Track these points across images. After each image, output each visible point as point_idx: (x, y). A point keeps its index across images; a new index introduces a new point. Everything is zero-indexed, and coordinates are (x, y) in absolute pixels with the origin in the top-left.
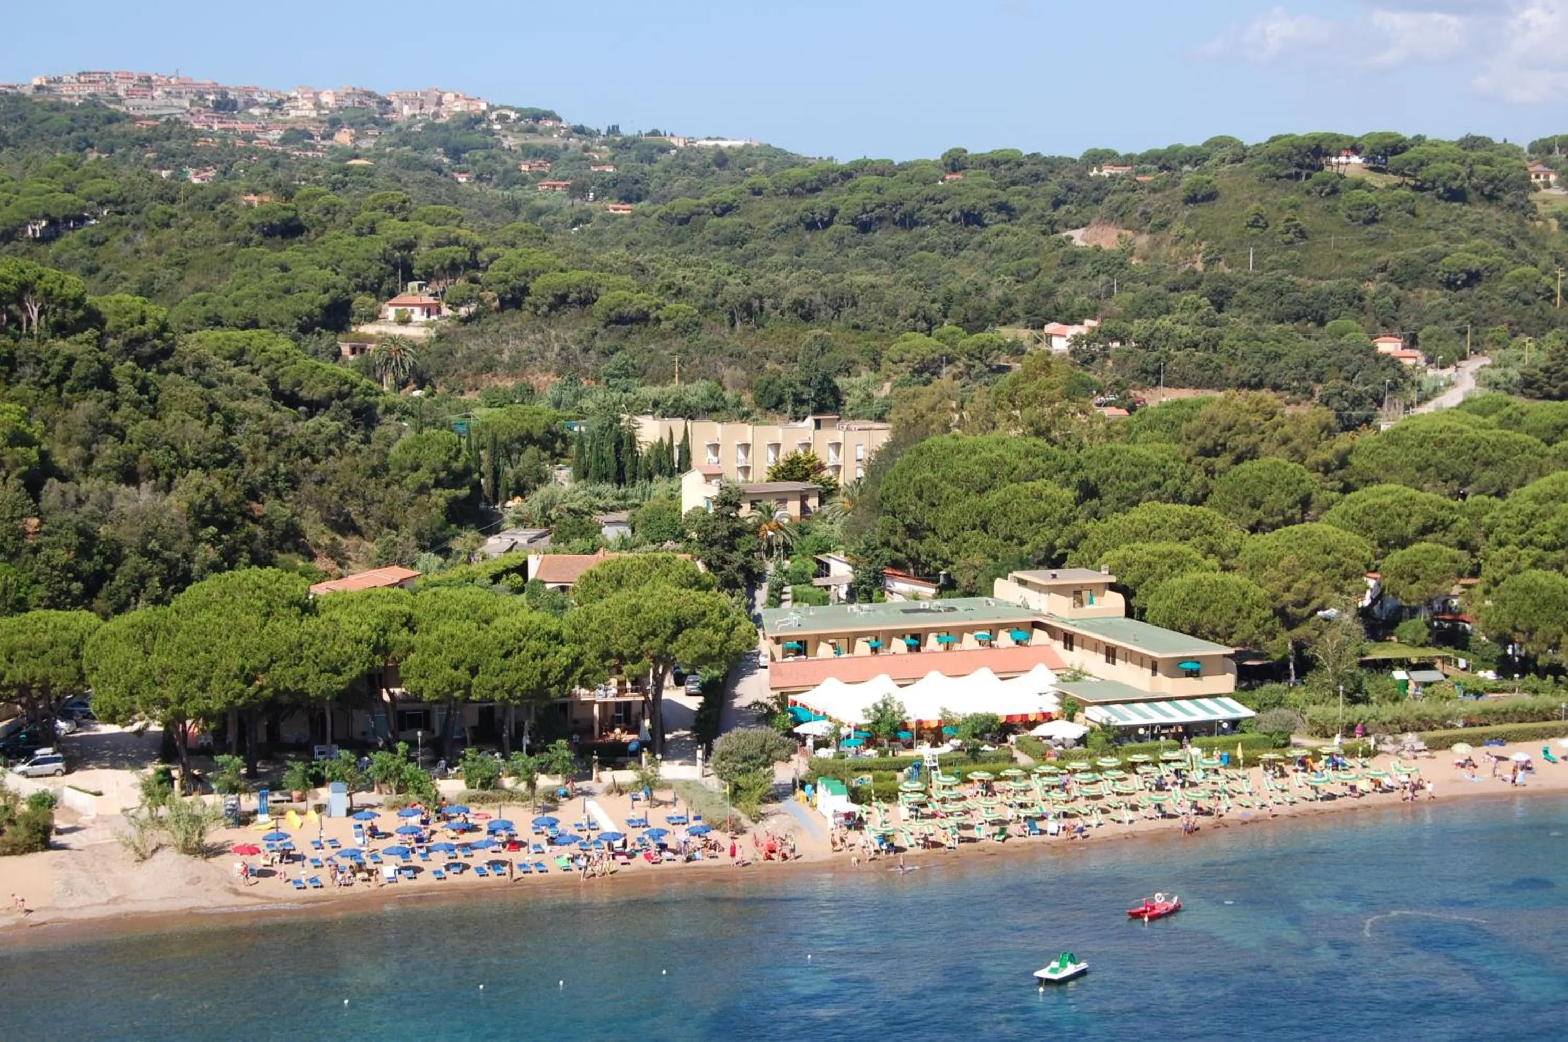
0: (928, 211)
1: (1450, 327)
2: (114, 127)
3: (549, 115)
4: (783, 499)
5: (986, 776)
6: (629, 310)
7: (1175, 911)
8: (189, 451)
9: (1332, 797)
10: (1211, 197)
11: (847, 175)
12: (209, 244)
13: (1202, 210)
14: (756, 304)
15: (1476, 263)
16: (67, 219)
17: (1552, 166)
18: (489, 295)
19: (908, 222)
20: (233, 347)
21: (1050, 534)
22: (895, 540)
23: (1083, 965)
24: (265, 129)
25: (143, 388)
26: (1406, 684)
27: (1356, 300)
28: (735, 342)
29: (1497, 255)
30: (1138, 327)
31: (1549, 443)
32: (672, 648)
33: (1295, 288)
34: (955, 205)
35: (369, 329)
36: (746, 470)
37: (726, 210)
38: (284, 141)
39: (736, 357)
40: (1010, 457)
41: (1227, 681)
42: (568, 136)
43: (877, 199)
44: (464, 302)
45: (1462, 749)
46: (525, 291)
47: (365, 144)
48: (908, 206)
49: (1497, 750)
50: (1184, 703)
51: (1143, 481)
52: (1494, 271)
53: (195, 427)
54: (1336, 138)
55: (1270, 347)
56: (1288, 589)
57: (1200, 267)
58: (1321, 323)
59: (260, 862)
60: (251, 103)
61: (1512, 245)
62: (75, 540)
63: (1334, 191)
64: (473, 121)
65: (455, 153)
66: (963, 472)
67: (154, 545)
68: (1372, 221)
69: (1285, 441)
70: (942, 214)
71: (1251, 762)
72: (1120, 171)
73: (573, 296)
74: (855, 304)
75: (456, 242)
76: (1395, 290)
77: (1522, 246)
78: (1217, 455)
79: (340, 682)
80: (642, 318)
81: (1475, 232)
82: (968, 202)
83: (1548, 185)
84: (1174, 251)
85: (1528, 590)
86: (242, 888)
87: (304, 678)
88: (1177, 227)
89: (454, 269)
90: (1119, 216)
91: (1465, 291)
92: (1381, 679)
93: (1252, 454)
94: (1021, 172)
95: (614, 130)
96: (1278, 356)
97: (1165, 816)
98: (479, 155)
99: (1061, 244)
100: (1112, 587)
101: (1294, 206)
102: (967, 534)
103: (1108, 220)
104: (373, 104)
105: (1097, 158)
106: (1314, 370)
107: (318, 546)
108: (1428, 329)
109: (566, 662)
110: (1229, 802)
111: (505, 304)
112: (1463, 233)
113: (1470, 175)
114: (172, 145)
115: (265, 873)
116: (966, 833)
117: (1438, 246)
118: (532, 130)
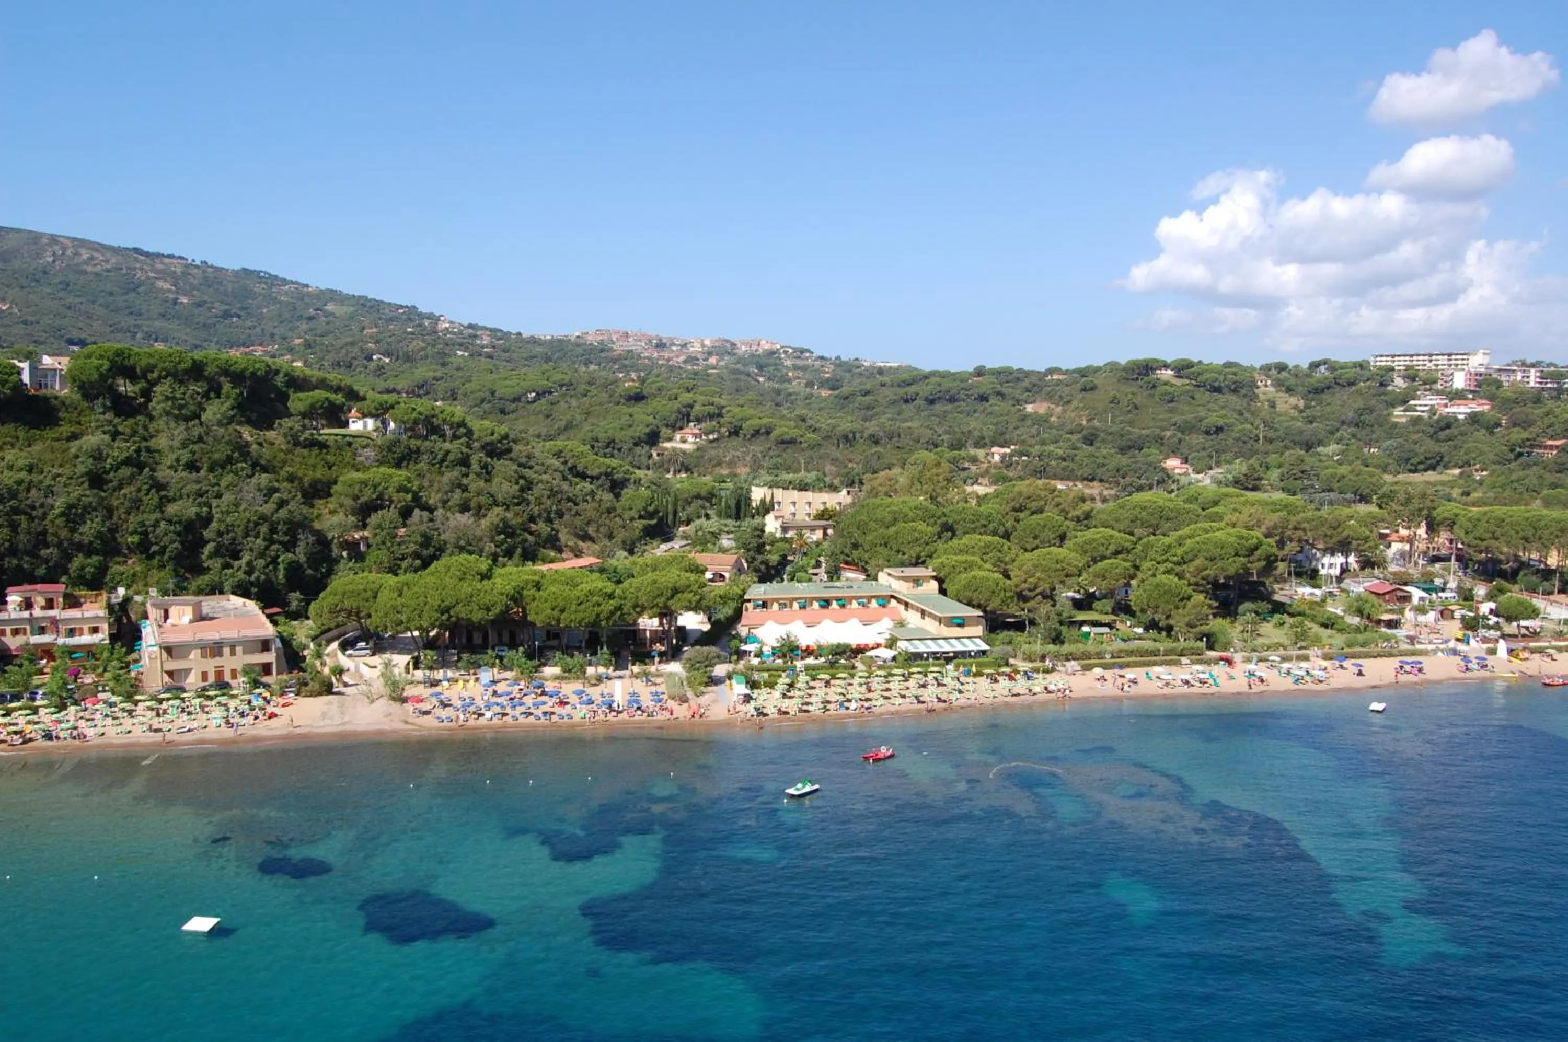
0: (962, 395)
1: (1204, 453)
2: (603, 355)
3: (808, 351)
4: (813, 529)
5: (827, 677)
6: (787, 437)
7: (892, 756)
8: (500, 498)
9: (1018, 695)
10: (1093, 389)
11: (926, 377)
12: (601, 404)
13: (1088, 395)
14: (851, 436)
15: (1220, 422)
16: (544, 393)
17: (1269, 377)
18: (723, 430)
19: (952, 400)
20: (556, 449)
21: (918, 549)
22: (847, 551)
23: (816, 787)
24: (678, 356)
25: (485, 467)
26: (1089, 634)
27: (1159, 440)
28: (836, 453)
29: (1232, 418)
30: (1036, 450)
31: (1203, 509)
32: (670, 603)
33: (1130, 433)
34: (976, 392)
35: (668, 445)
36: (794, 514)
37: (867, 393)
38: (685, 362)
39: (834, 461)
40: (906, 510)
41: (979, 630)
42: (816, 360)
43: (938, 389)
44: (712, 432)
45: (1098, 671)
46: (741, 428)
47: (722, 363)
48: (952, 392)
49: (1118, 671)
50: (965, 641)
51: (978, 524)
52: (1230, 426)
53: (506, 486)
54: (1156, 361)
55: (1100, 461)
56: (1025, 582)
57: (1084, 422)
58: (1141, 449)
59: (426, 707)
60: (673, 344)
61: (1241, 414)
62: (419, 539)
63: (1154, 387)
64: (772, 353)
65: (761, 367)
66: (879, 516)
67: (462, 543)
68: (1172, 401)
69: (1058, 505)
70: (969, 396)
71: (979, 674)
72: (1061, 377)
73: (763, 430)
74: (899, 436)
75: (712, 404)
76: (1179, 435)
77: (1247, 415)
78: (1021, 511)
79: (491, 615)
80: (792, 442)
81: (1223, 407)
82: (981, 391)
83: (1266, 386)
84: (1073, 415)
85: (1157, 586)
86: (410, 720)
87: (471, 612)
88: (1075, 403)
89: (711, 416)
90: (1049, 397)
91: (1214, 436)
92: (1074, 632)
93: (1040, 511)
94: (1010, 377)
95: (838, 358)
96: (1104, 465)
97: (919, 702)
98: (771, 368)
99: (1019, 410)
100: (935, 578)
101: (1133, 394)
102: (878, 548)
103: (1045, 400)
104: (728, 345)
105: (1051, 371)
106: (1121, 472)
107: (566, 546)
108: (1193, 455)
109: (611, 608)
110: (958, 696)
111: (730, 434)
112: (1217, 408)
113: (1225, 380)
114: (627, 362)
115: (427, 713)
116: (805, 708)
117: (1202, 414)
118: (799, 357)
